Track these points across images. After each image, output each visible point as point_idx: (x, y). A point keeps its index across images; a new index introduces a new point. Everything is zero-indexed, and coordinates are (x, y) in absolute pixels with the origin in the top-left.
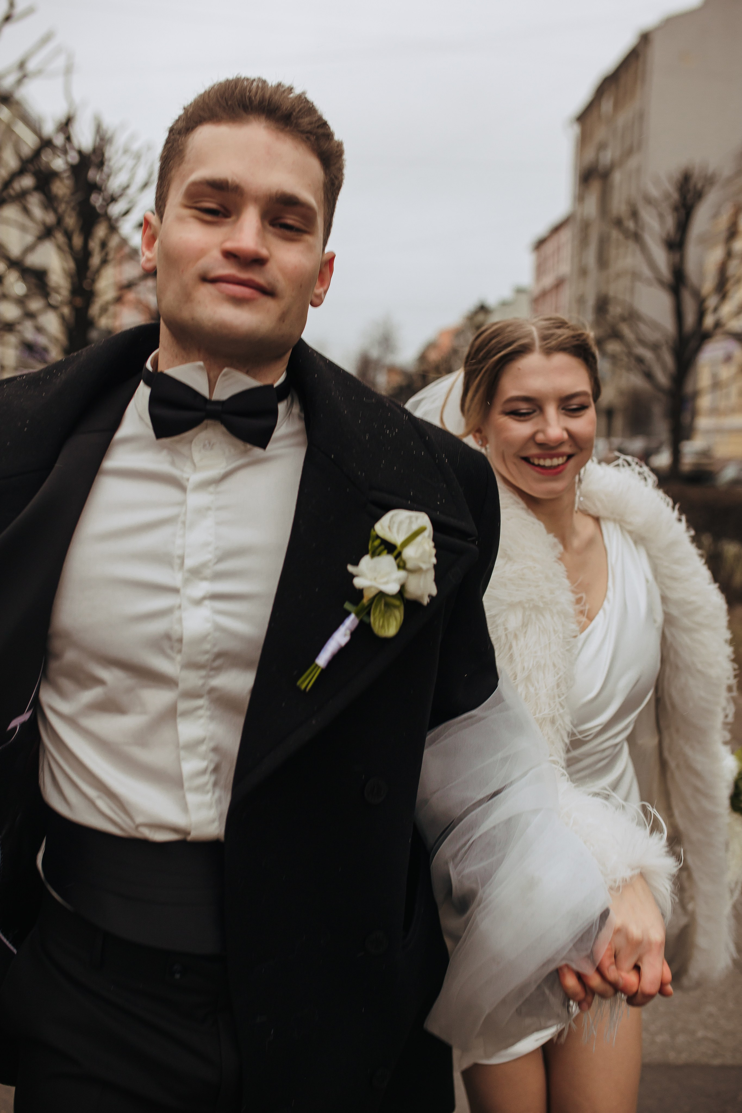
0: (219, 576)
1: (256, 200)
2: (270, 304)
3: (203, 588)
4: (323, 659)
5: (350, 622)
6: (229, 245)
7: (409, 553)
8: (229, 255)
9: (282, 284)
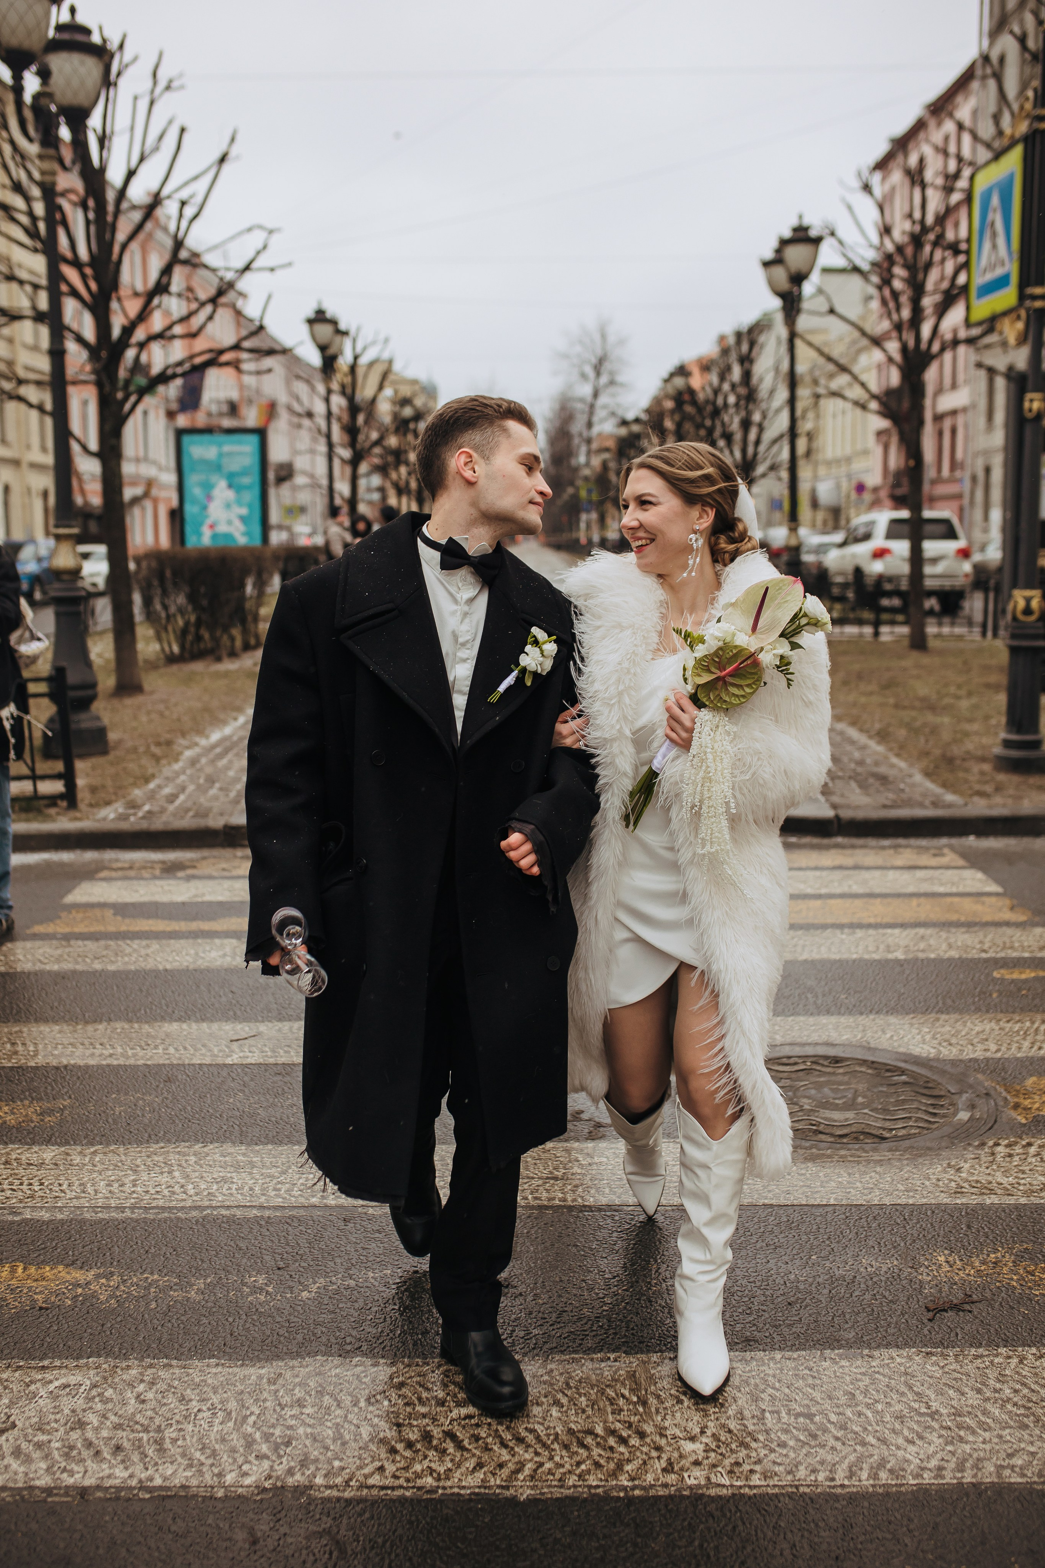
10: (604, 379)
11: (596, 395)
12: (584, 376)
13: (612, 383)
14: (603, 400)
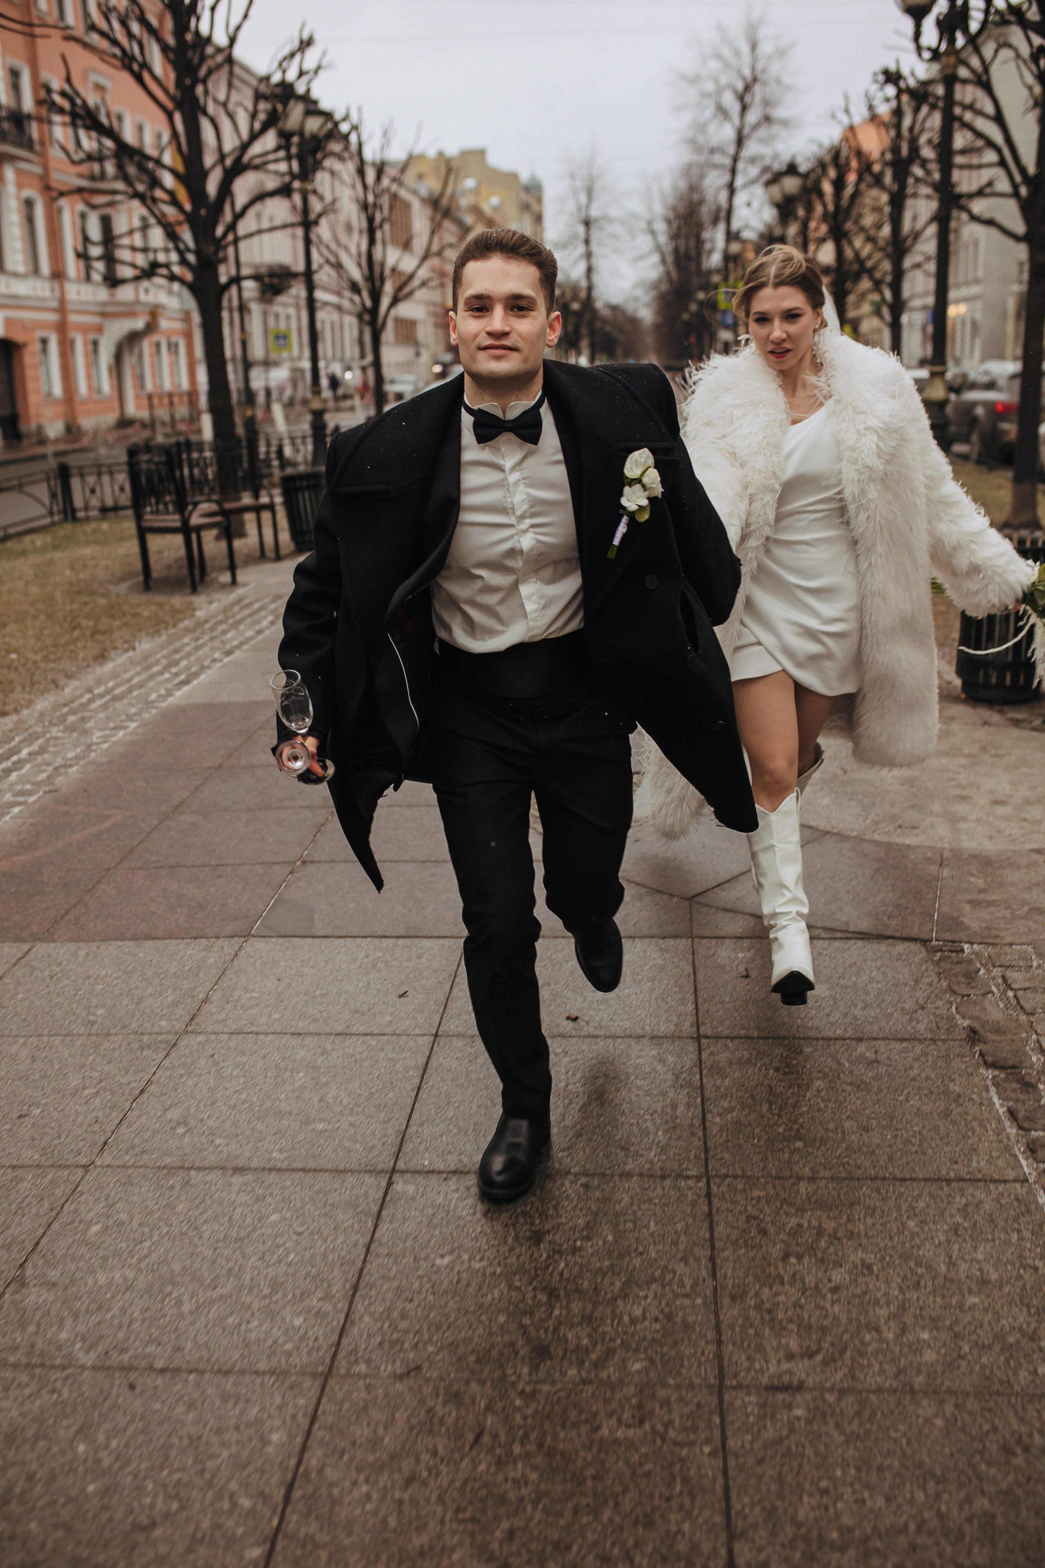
0: (533, 515)
1: (499, 300)
2: (515, 355)
3: (528, 522)
4: (616, 541)
5: (625, 519)
6: (488, 329)
7: (645, 480)
8: (489, 334)
9: (521, 344)
10: (752, 117)
11: (740, 141)
12: (722, 112)
13: (768, 119)
14: (752, 148)
